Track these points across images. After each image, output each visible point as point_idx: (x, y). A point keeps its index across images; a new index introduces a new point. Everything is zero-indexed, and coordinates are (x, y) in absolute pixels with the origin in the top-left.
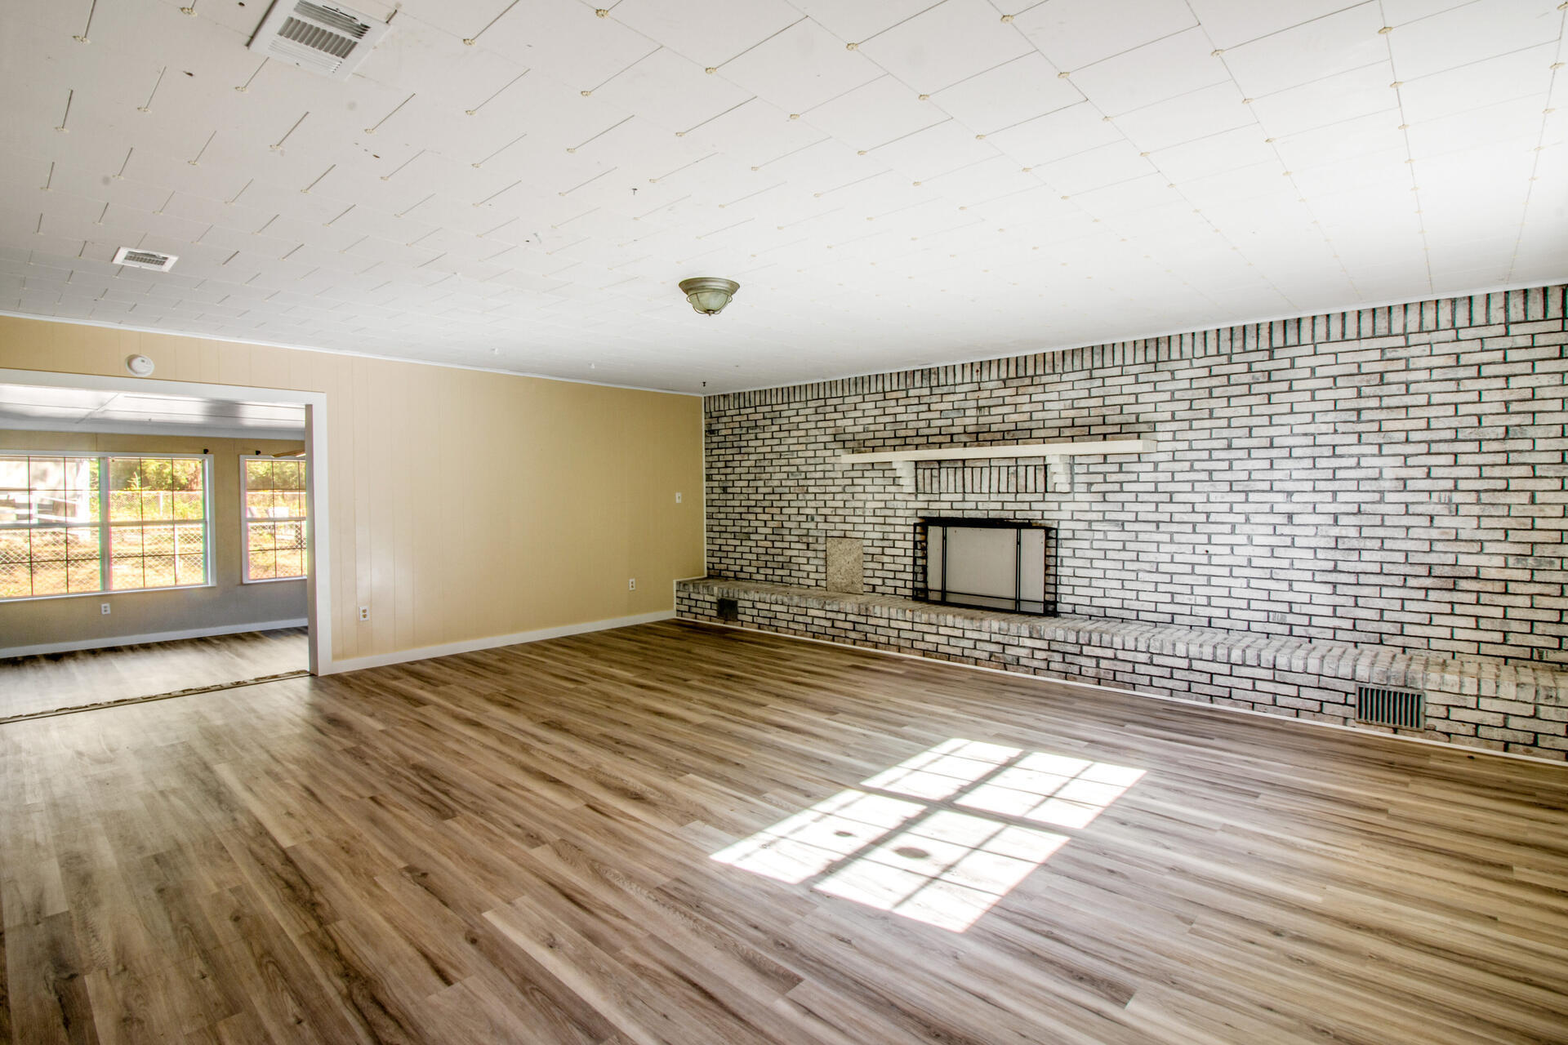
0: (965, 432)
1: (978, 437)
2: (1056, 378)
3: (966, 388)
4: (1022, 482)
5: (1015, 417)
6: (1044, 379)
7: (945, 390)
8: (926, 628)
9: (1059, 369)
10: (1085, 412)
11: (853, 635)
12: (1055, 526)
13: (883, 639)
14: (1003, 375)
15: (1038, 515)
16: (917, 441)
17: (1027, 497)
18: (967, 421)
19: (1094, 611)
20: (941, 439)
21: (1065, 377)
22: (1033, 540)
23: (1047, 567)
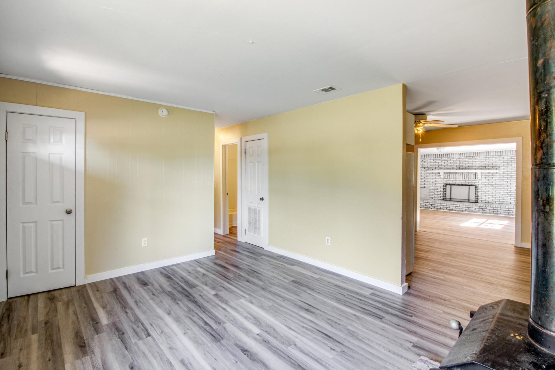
0: (456, 167)
1: (459, 168)
2: (478, 157)
3: (457, 158)
4: (470, 177)
5: (469, 164)
6: (475, 157)
7: (451, 158)
8: (450, 205)
9: (479, 155)
10: (485, 164)
11: (431, 207)
12: (478, 185)
13: (439, 208)
14: (466, 156)
15: (474, 183)
16: (444, 168)
17: (471, 180)
18: (457, 165)
19: (486, 202)
20: (450, 168)
21: (480, 157)
22: (473, 189)
23: (475, 193)
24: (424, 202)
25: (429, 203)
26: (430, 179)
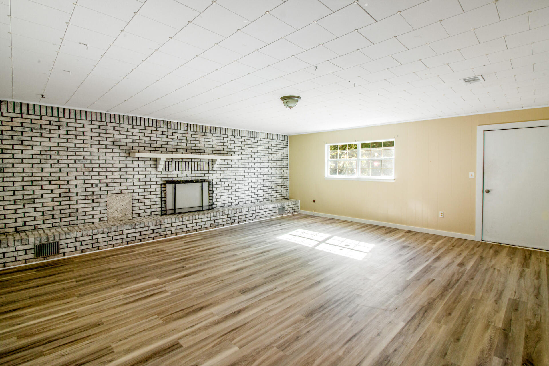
0: (182, 148)
1: (187, 151)
2: (211, 135)
3: (182, 132)
4: (202, 167)
5: (199, 145)
6: (208, 134)
7: (174, 131)
8: (188, 222)
9: (212, 132)
10: (219, 147)
11: (153, 235)
12: (212, 181)
13: (168, 233)
14: (196, 130)
15: (207, 178)
16: (161, 149)
17: (204, 172)
18: (183, 144)
19: (222, 205)
20: (172, 150)
21: (214, 135)
22: (206, 185)
23: (209, 194)
24: (137, 227)
25: (148, 227)
26: (133, 173)
